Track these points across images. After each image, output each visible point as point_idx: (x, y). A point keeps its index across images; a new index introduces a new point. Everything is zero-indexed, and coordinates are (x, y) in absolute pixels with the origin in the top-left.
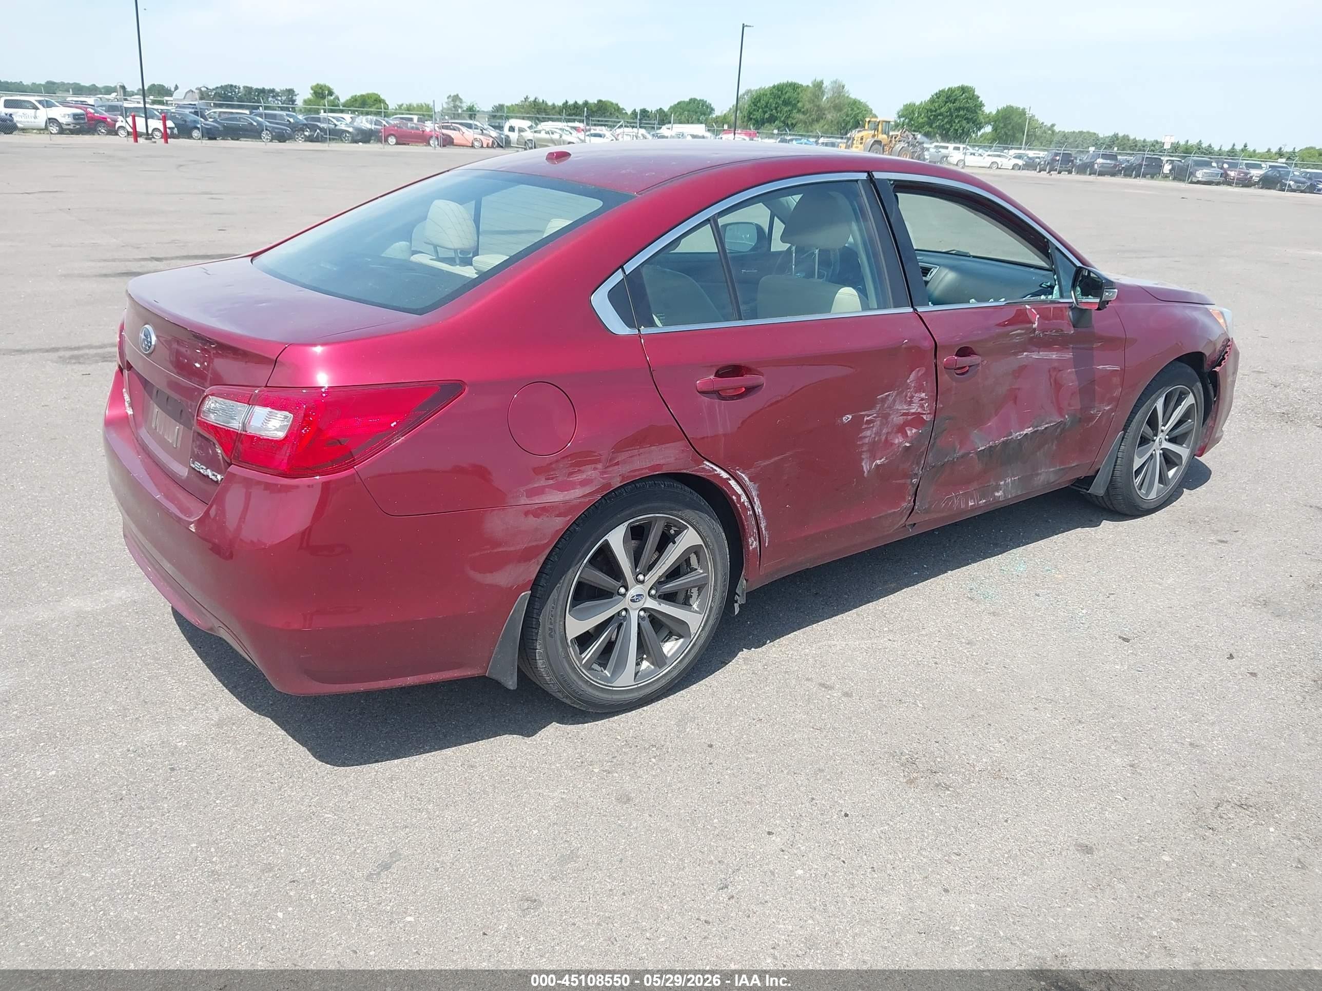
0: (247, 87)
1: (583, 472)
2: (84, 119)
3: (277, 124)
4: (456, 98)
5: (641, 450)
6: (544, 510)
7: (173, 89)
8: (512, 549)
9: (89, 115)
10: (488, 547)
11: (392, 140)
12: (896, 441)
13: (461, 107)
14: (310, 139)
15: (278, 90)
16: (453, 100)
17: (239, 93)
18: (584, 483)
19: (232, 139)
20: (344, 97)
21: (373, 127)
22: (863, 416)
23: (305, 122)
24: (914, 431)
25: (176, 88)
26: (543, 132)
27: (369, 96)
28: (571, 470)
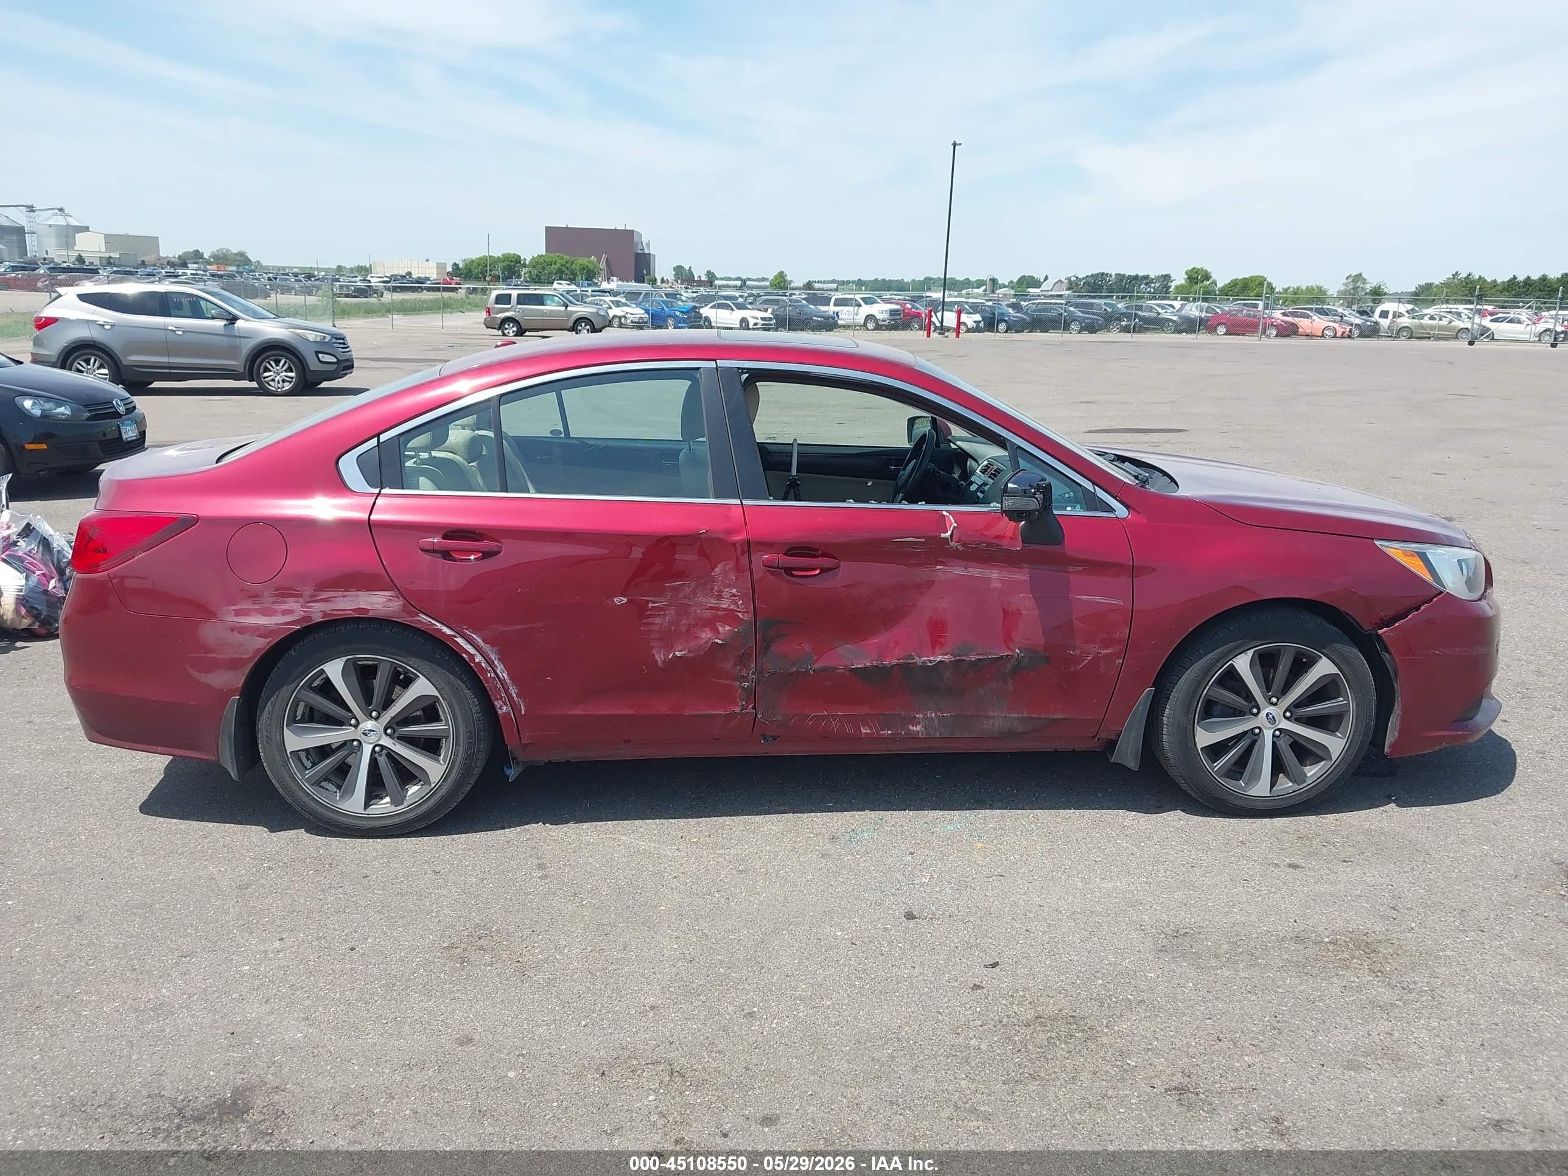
0: (1120, 275)
1: (286, 602)
2: (900, 314)
3: (1093, 314)
4: (1359, 277)
5: (346, 593)
6: (243, 630)
7: (1042, 280)
8: (221, 656)
9: (906, 311)
10: (202, 651)
11: (1222, 330)
12: (703, 635)
13: (1363, 289)
14: (1125, 329)
15: (1152, 276)
16: (1353, 281)
17: (1109, 281)
18: (285, 612)
19: (1041, 332)
20: (1222, 280)
21: (1204, 314)
22: (648, 602)
23: (1125, 310)
24: (727, 628)
25: (1046, 278)
26: (1426, 318)
27: (1253, 279)
28: (274, 599)
